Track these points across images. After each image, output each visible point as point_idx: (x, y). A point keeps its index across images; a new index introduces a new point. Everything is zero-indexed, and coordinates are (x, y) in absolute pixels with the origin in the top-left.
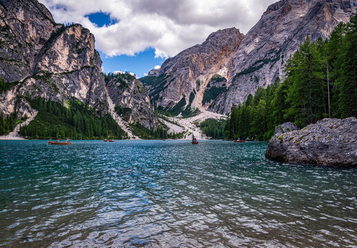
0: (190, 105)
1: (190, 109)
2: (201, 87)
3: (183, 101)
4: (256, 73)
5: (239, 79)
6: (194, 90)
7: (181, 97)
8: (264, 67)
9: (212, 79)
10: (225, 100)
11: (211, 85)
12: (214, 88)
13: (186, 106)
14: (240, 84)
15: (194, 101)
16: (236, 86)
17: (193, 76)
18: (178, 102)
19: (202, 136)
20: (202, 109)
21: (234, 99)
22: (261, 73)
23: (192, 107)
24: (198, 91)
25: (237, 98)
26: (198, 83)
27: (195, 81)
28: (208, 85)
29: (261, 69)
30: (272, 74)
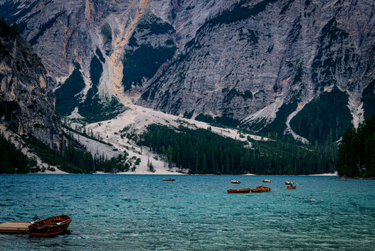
0: (94, 90)
1: (97, 99)
2: (114, 44)
3: (76, 80)
4: (251, 22)
5: (213, 34)
6: (98, 51)
7: (71, 69)
8: (268, 8)
9: (141, 26)
10: (181, 81)
11: (140, 42)
12: (146, 49)
13: (85, 91)
14: (215, 46)
15: (104, 80)
16: (205, 49)
17: (93, 15)
18: (63, 80)
19: (170, 166)
20: (125, 100)
21: (203, 79)
22: (261, 23)
23: (100, 93)
24: (108, 53)
25: (208, 78)
26: (107, 35)
27: (98, 30)
28: (132, 41)
29: (260, 14)
30: (286, 26)
